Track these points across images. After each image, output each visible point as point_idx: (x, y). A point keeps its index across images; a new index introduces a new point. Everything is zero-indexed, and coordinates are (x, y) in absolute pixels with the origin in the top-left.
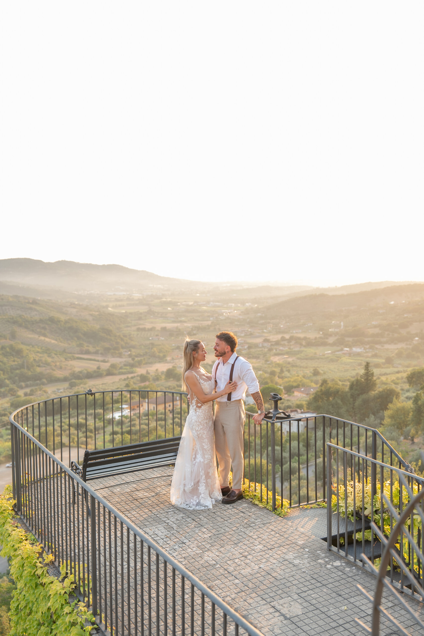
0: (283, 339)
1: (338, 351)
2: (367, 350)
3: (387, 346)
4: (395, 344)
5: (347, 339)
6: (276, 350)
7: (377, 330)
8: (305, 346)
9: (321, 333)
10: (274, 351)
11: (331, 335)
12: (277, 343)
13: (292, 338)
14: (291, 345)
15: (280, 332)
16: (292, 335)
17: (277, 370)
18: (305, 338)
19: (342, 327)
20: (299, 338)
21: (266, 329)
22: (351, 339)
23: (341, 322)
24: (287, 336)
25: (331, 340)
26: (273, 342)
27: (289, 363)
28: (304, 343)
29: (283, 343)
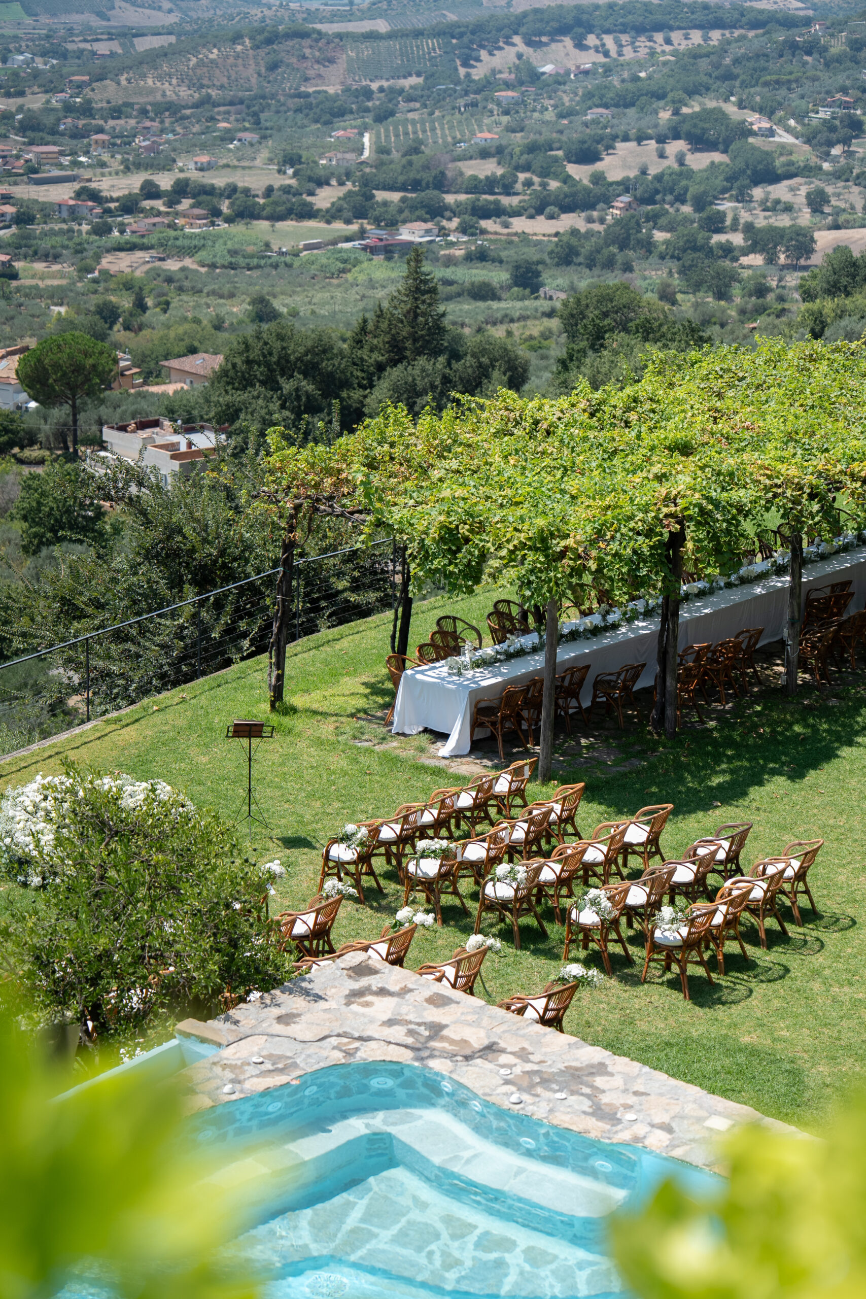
0: (150, 191)
1: (348, 239)
2: (452, 238)
3: (520, 224)
4: (551, 217)
5: (380, 196)
6: (122, 232)
7: (489, 168)
8: (229, 220)
9: (290, 171)
10: (116, 233)
11: (322, 182)
12: (129, 206)
13: (181, 190)
14: (177, 214)
15: (139, 166)
16: (182, 176)
17: (126, 302)
18: (232, 191)
19: (366, 153)
20: (209, 191)
21: (86, 153)
22: (395, 197)
23: (361, 135)
24: (165, 181)
25: (324, 198)
26: (112, 200)
27: (169, 280)
28: (225, 207)
29: (147, 204)
